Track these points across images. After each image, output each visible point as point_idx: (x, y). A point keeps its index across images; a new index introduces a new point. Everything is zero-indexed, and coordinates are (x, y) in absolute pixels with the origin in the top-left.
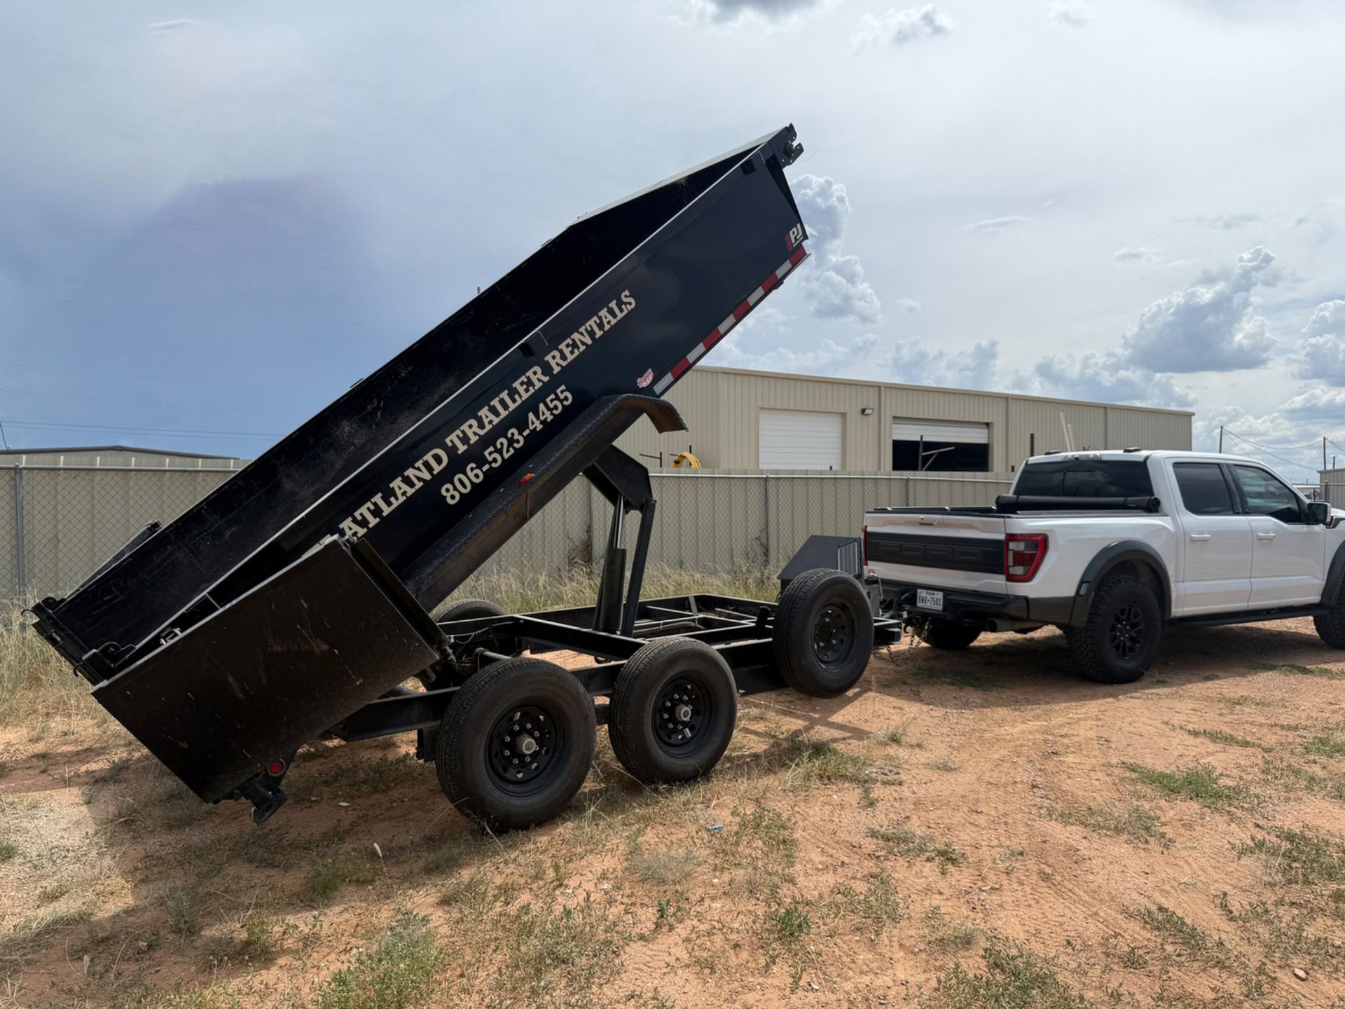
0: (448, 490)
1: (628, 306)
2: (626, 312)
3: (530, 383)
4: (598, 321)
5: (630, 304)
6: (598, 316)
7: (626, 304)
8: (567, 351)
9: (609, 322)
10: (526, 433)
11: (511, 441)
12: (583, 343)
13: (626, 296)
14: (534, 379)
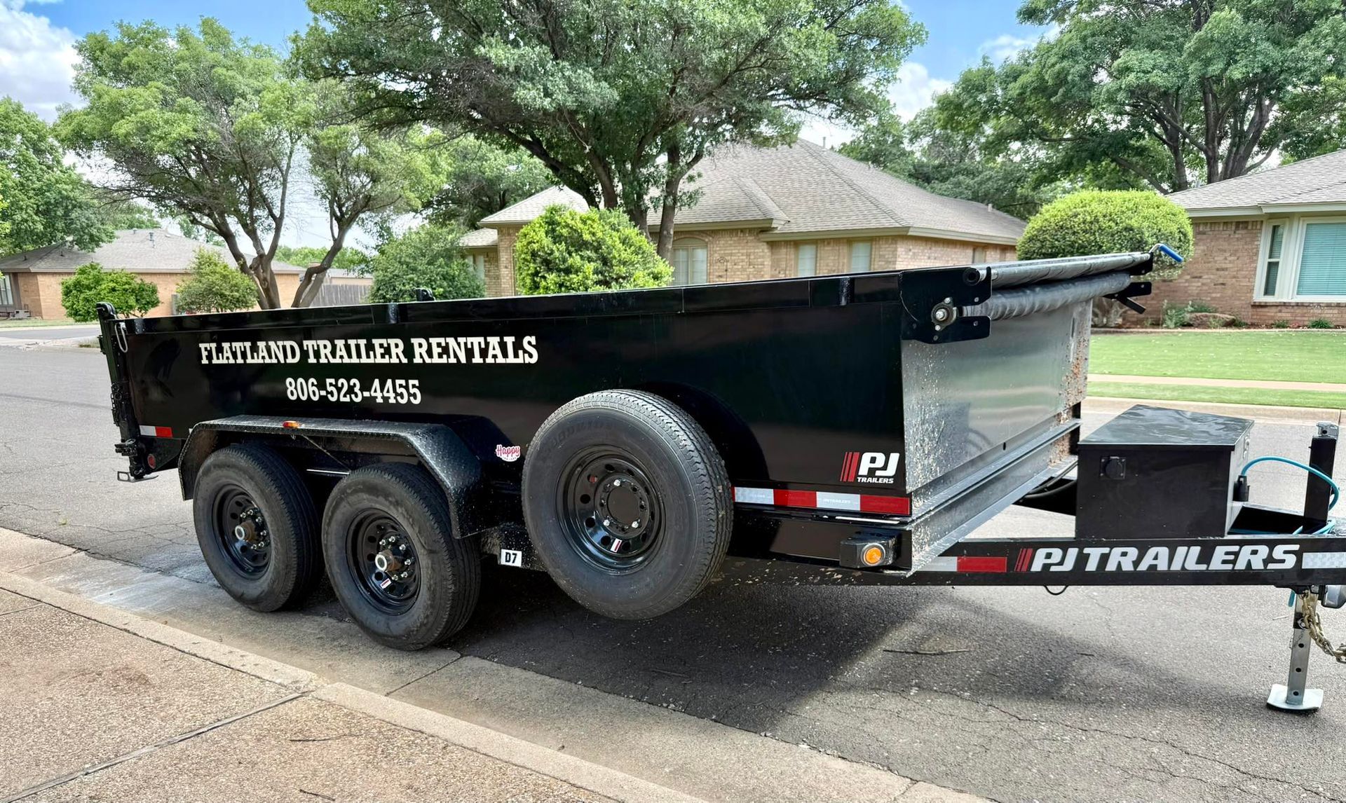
0: (290, 384)
1: (526, 355)
2: (520, 360)
3: (387, 351)
4: (483, 346)
5: (531, 356)
6: (485, 340)
7: (525, 351)
8: (436, 350)
9: (495, 356)
10: (366, 394)
11: (351, 390)
12: (456, 356)
13: (529, 343)
14: (394, 351)
